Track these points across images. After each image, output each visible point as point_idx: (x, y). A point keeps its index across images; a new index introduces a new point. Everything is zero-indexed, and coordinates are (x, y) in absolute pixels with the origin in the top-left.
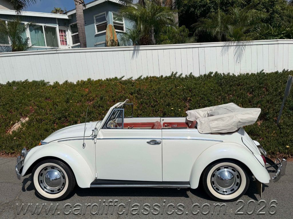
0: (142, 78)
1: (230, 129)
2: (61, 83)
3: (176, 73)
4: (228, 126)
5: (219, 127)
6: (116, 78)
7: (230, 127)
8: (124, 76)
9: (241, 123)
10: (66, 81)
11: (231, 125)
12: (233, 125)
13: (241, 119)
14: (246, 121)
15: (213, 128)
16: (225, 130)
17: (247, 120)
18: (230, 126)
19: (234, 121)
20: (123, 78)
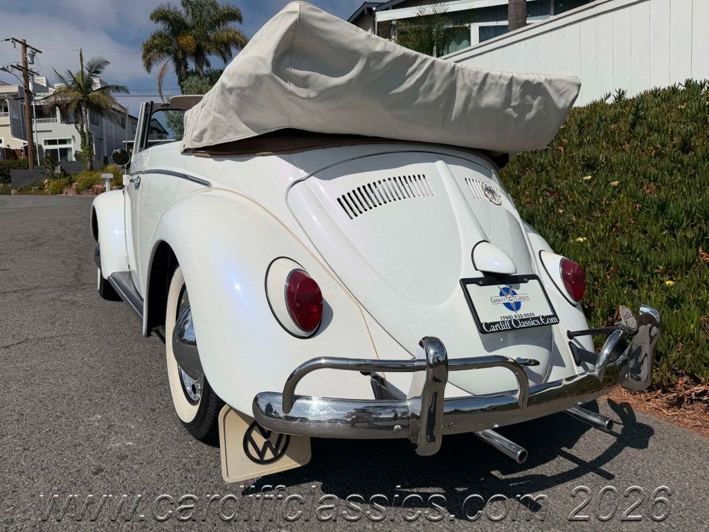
15: (194, 130)
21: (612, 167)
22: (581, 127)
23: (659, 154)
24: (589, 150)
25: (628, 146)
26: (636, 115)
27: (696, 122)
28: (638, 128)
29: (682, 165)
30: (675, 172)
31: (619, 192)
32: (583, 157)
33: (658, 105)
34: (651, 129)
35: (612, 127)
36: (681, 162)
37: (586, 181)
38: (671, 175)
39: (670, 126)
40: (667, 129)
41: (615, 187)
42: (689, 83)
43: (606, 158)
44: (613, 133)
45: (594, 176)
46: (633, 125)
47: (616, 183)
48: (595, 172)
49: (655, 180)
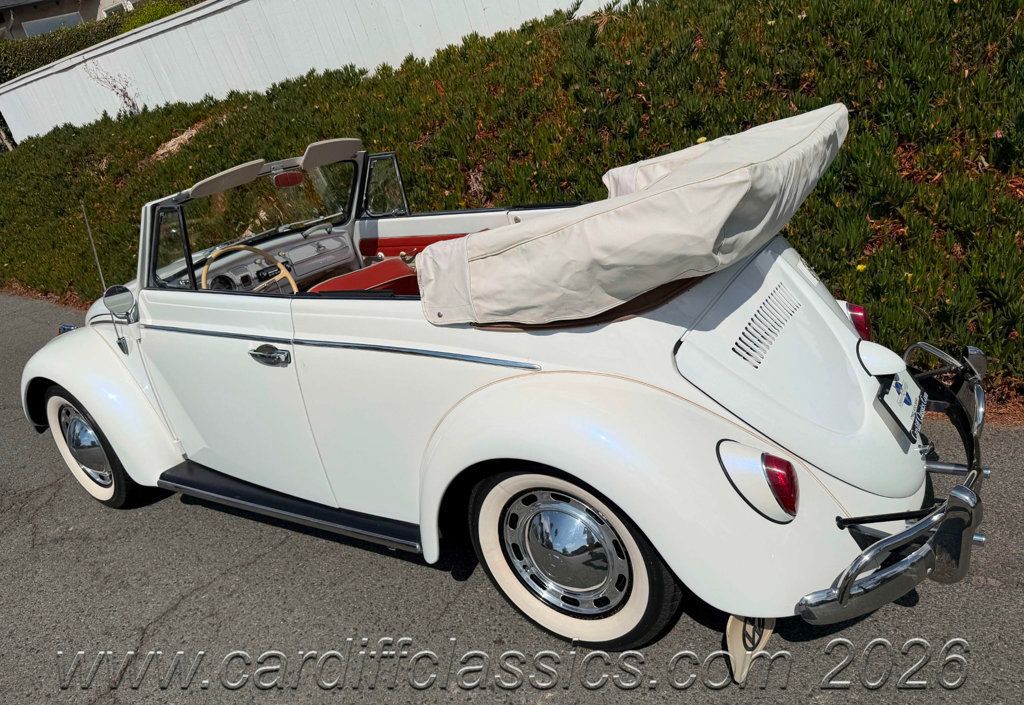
1: (557, 305)
2: (396, 66)
4: (540, 292)
5: (504, 296)
6: (558, 13)
7: (556, 295)
8: (578, 4)
9: (614, 271)
10: (410, 60)
11: (556, 281)
12: (563, 283)
13: (607, 249)
14: (640, 261)
15: (477, 298)
16: (533, 311)
17: (642, 253)
18: (553, 290)
19: (569, 263)
20: (576, 9)
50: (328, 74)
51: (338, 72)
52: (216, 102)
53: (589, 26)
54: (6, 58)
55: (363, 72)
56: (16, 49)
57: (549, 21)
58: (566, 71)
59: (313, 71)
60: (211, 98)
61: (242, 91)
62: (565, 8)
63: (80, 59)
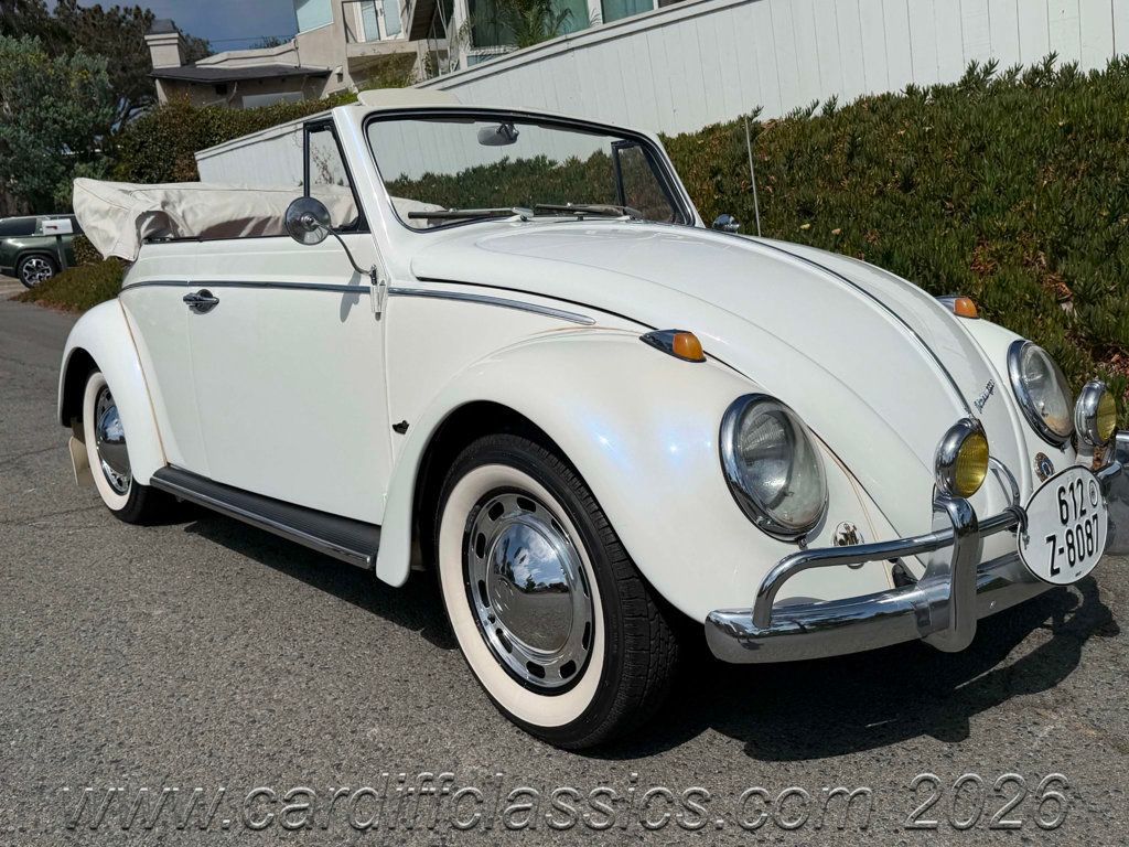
0: (840, 105)
3: (992, 66)
6: (741, 118)
8: (759, 110)
20: (756, 116)
21: (831, 212)
22: (790, 159)
23: (881, 193)
24: (805, 192)
25: (846, 182)
26: (853, 144)
27: (917, 152)
28: (856, 161)
29: (905, 207)
30: (898, 215)
31: (842, 241)
32: (798, 201)
33: (877, 125)
34: (870, 160)
35: (827, 158)
36: (903, 203)
37: (805, 230)
38: (894, 217)
39: (890, 156)
40: (888, 161)
41: (837, 236)
42: (911, 90)
43: (824, 199)
44: (829, 166)
45: (812, 223)
46: (851, 156)
47: (837, 231)
48: (813, 218)
49: (878, 226)
50: (520, 162)
51: (529, 161)
52: (410, 183)
53: (756, 130)
54: (219, 126)
55: (552, 163)
56: (231, 118)
57: (731, 125)
58: (713, 163)
59: (507, 159)
60: (406, 178)
61: (437, 173)
62: (750, 114)
63: (292, 128)
